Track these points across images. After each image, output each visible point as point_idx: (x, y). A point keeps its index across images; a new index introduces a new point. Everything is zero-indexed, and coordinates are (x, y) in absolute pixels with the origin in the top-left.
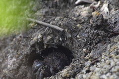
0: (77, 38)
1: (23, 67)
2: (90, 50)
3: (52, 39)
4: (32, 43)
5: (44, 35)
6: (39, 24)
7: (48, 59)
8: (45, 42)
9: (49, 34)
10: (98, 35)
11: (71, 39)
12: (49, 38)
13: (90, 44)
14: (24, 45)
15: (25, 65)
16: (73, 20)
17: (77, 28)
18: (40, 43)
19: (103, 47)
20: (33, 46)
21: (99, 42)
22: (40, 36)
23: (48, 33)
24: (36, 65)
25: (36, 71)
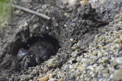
0: (64, 28)
1: (8, 56)
2: (77, 40)
3: (39, 28)
4: (17, 31)
5: (31, 23)
6: (25, 12)
7: (33, 48)
8: (31, 31)
9: (35, 23)
10: (86, 24)
11: (58, 28)
12: (35, 26)
13: (77, 33)
14: (9, 33)
15: (9, 54)
16: (60, 9)
17: (65, 17)
18: (26, 32)
19: (90, 37)
20: (19, 34)
21: (86, 32)
22: (26, 24)
23: (34, 21)
24: (21, 54)
25: (21, 60)
